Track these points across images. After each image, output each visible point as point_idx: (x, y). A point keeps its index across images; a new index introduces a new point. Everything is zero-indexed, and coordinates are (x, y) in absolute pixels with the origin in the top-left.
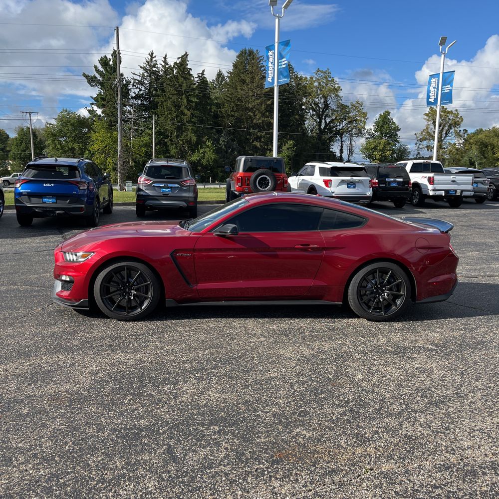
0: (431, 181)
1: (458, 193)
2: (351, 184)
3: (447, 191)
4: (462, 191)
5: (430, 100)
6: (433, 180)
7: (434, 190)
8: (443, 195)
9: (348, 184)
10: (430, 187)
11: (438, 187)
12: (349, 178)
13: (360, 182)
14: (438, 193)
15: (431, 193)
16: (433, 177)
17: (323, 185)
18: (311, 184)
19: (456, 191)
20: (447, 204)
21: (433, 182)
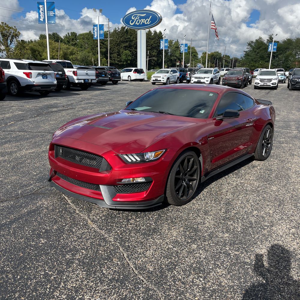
0: (75, 73)
1: (90, 81)
2: (44, 76)
3: (84, 80)
4: (92, 80)
5: (41, 19)
6: (77, 73)
7: (78, 79)
8: (83, 82)
9: (42, 76)
10: (75, 77)
11: (80, 77)
12: (43, 71)
13: (50, 74)
14: (80, 81)
15: (77, 81)
16: (76, 71)
17: (25, 76)
18: (9, 76)
19: (88, 80)
20: (80, 88)
21: (77, 74)
